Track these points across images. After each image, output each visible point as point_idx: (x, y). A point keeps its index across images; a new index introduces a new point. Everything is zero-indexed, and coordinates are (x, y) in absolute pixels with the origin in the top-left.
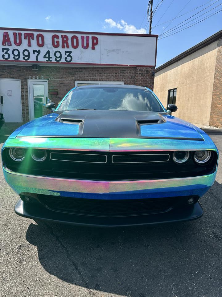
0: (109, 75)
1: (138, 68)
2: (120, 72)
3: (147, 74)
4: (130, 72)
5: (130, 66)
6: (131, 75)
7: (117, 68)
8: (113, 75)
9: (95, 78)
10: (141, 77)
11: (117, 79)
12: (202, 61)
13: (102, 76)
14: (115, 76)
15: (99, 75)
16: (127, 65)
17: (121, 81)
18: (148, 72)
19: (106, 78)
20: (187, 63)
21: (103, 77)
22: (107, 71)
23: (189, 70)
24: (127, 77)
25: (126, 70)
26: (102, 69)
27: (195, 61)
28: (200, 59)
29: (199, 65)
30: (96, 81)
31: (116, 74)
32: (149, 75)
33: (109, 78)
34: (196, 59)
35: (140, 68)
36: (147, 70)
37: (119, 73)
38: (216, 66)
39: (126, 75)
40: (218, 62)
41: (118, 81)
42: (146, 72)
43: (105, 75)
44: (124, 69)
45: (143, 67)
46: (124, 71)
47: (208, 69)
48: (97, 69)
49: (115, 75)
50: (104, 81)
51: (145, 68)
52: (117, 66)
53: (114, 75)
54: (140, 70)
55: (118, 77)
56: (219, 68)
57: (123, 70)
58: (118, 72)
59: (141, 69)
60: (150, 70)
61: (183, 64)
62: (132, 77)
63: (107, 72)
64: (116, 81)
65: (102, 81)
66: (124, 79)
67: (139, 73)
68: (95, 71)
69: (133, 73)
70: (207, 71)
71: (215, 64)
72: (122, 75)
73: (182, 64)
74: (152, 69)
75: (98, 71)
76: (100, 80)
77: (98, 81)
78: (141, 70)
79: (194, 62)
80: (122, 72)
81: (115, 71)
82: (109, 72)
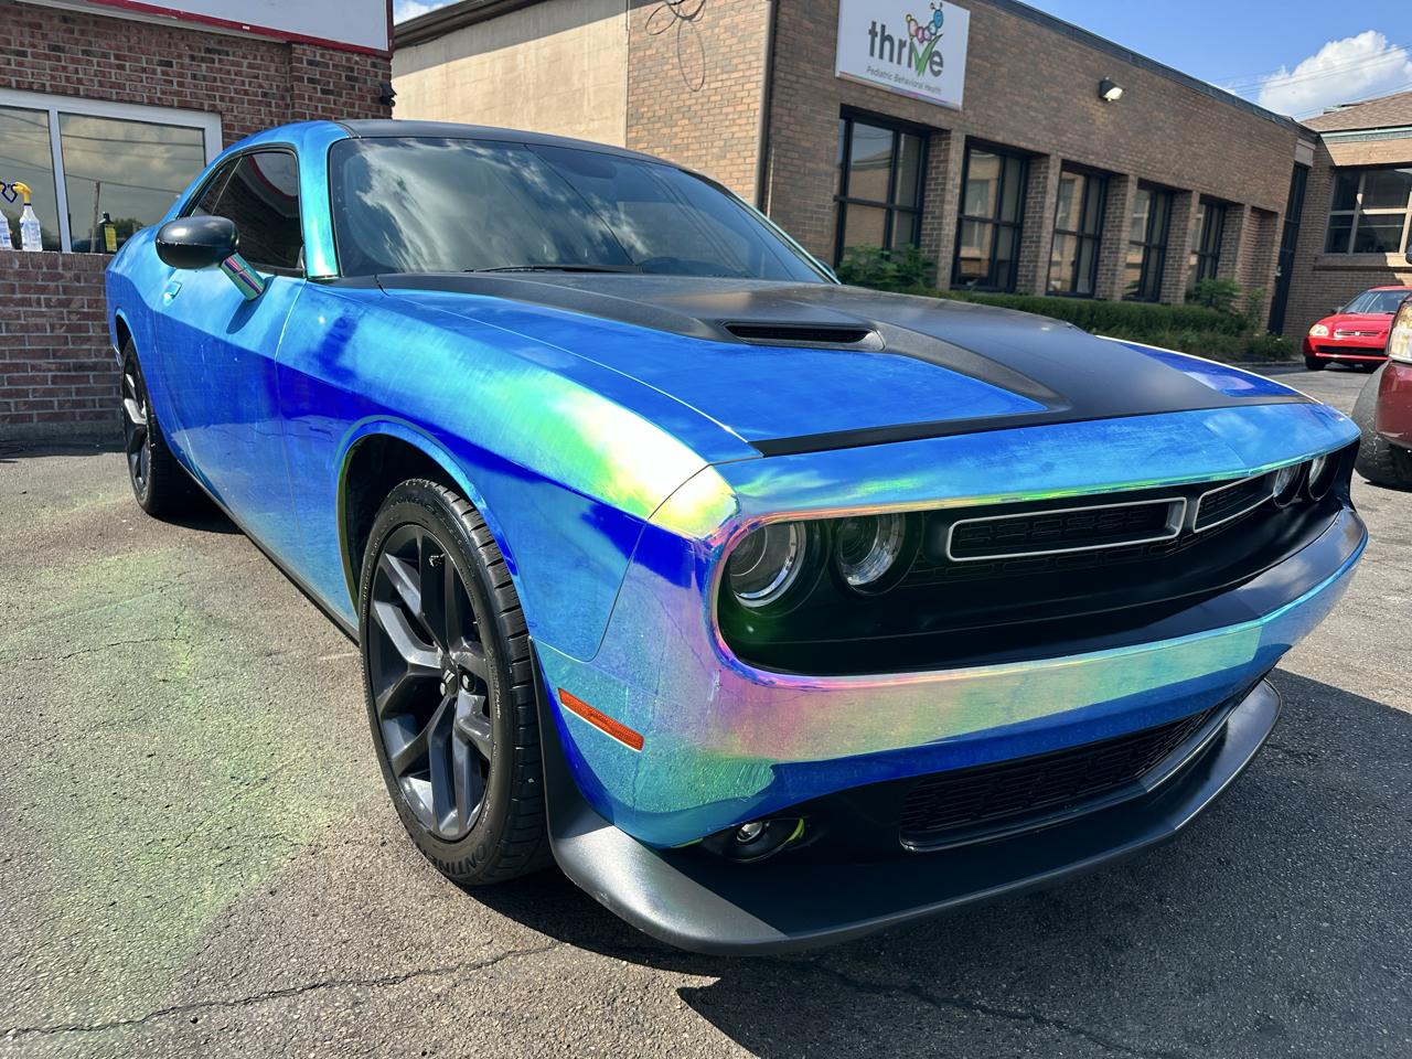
0: (122, 67)
1: (298, 49)
2: (193, 58)
3: (353, 88)
4: (250, 66)
5: (254, 29)
6: (261, 86)
7: (170, 31)
8: (144, 70)
9: (20, 74)
10: (320, 100)
11: (178, 94)
12: (556, 58)
13: (71, 67)
14: (159, 75)
15: (47, 57)
16: (238, 26)
17: (201, 109)
18: (356, 79)
19: (101, 84)
20: (475, 59)
21: (77, 72)
22: (103, 43)
23: (493, 93)
24: (236, 91)
25: (231, 50)
26: (65, 20)
27: (520, 57)
28: (546, 52)
29: (543, 78)
30: (30, 89)
31: (170, 64)
32: (362, 98)
33: (121, 87)
34: (521, 47)
35: (310, 53)
36: (352, 70)
37: (187, 61)
38: (630, 91)
39: (233, 81)
40: (636, 74)
41: (184, 106)
42: (348, 78)
43: (89, 62)
44: (213, 45)
45: (327, 48)
46: (216, 57)
47: (592, 104)
48: (27, 18)
49: (159, 69)
50: (88, 97)
51: (341, 58)
52: (174, 23)
53: (154, 72)
54: (311, 63)
55: (180, 84)
56: (647, 103)
57: (208, 51)
58: (180, 56)
59: (318, 58)
60: (368, 72)
61: (453, 64)
62: (265, 95)
63: (100, 45)
64: (171, 107)
65: (76, 94)
66: (222, 99)
67: (311, 80)
68: (15, 30)
69: (272, 72)
70: (585, 108)
71: (623, 85)
72: (205, 78)
73: (448, 60)
74: (374, 65)
75: (38, 33)
76: (58, 92)
77: (42, 90)
78: (318, 64)
79: (513, 58)
80: (203, 60)
81: (154, 48)
82: (118, 48)
